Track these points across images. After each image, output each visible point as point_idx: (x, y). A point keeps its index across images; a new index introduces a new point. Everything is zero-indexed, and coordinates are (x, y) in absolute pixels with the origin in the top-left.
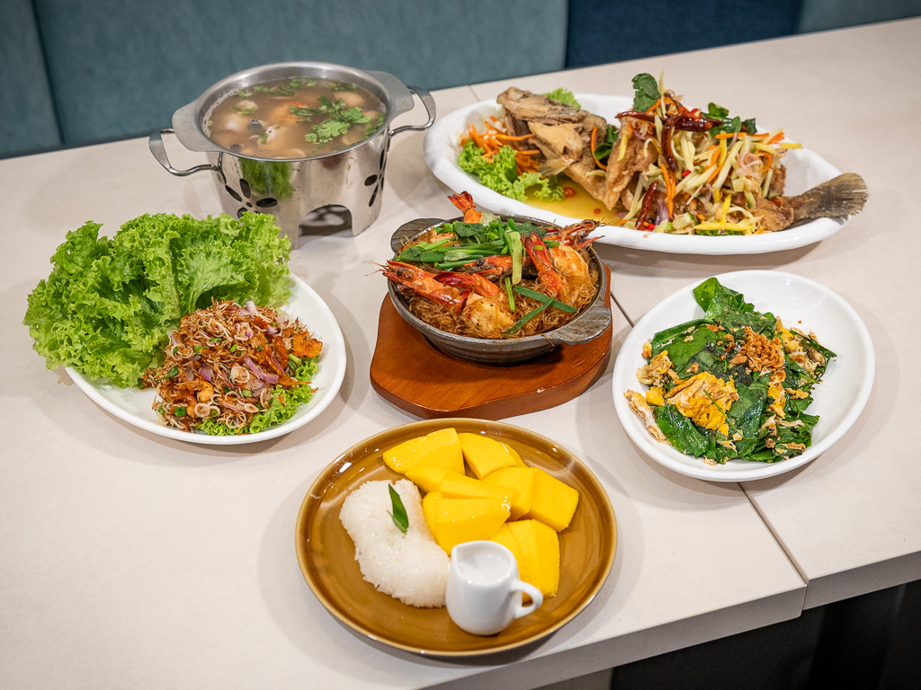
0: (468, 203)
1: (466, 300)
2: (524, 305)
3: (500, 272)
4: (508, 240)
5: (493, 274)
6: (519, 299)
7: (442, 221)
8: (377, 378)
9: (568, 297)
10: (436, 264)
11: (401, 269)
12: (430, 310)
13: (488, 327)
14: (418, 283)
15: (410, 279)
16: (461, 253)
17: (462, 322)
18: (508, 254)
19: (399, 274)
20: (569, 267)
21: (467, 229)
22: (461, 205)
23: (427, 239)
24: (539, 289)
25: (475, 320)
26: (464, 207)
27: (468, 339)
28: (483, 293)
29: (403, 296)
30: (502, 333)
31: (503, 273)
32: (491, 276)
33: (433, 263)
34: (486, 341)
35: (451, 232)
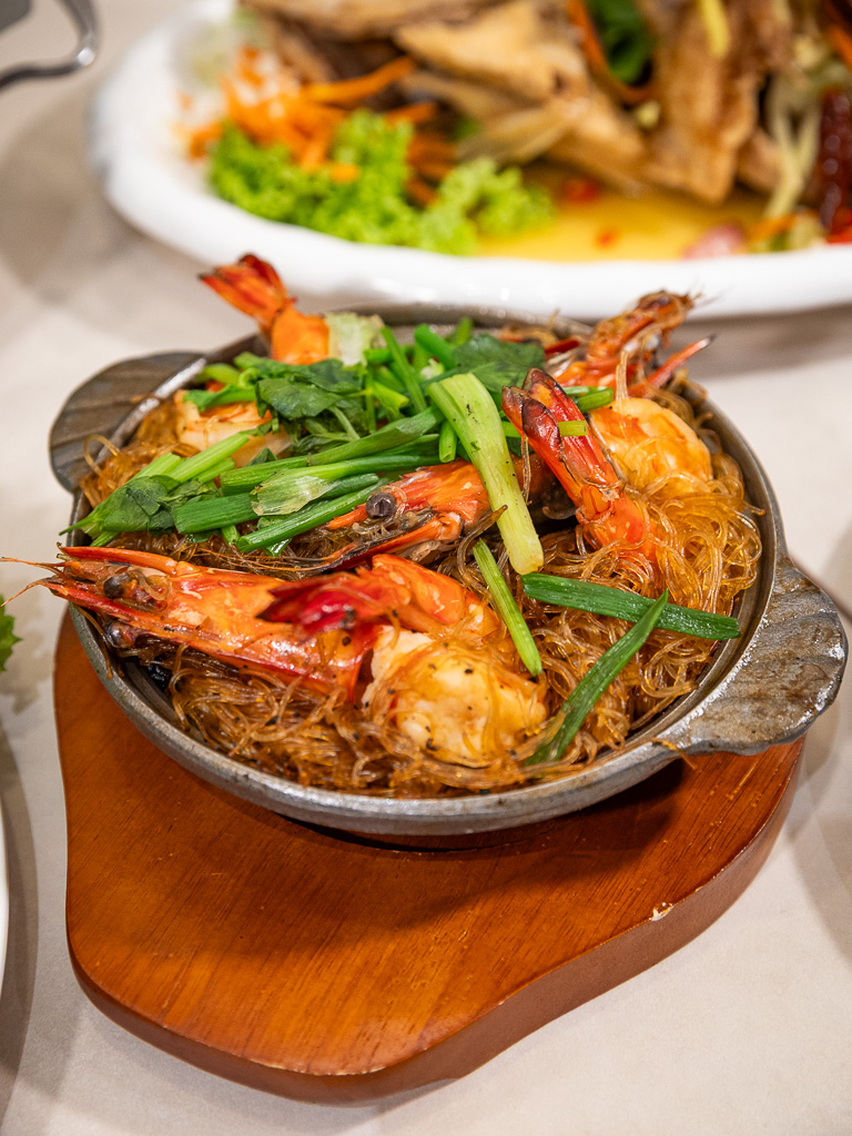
0: (270, 291)
1: (368, 657)
2: (563, 638)
3: (455, 531)
4: (450, 411)
5: (432, 539)
6: (540, 618)
7: (191, 358)
8: (97, 967)
9: (692, 578)
10: (232, 536)
11: (114, 574)
12: (246, 710)
13: (464, 745)
14: (184, 617)
15: (156, 607)
16: (304, 483)
17: (371, 744)
18: (462, 458)
19: (113, 593)
20: (657, 468)
21: (303, 389)
22: (248, 302)
23: (167, 436)
24: (598, 570)
25: (415, 728)
26: (260, 306)
27: (411, 807)
28: (418, 620)
29: (136, 659)
30: (522, 764)
31: (463, 533)
32: (426, 549)
33: (219, 530)
34: (476, 804)
35: (245, 403)
